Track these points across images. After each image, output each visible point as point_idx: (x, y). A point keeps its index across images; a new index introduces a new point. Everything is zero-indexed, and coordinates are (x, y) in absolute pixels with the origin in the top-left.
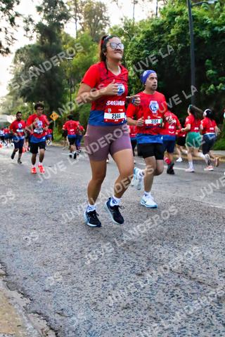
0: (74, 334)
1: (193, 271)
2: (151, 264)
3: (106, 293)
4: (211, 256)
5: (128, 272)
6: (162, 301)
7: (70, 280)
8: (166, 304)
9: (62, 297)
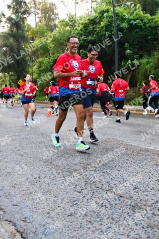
0: (34, 235)
2: (87, 185)
3: (57, 205)
4: (128, 178)
5: (72, 190)
6: (95, 209)
7: (31, 197)
8: (98, 212)
9: (25, 209)
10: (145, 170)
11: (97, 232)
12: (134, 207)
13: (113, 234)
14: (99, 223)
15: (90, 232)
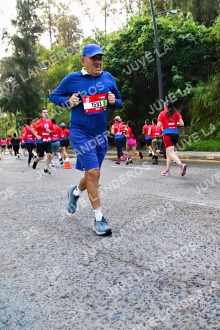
0: (3, 325)
1: (141, 259)
2: (100, 256)
3: (48, 283)
5: (76, 263)
6: (103, 288)
7: (13, 274)
8: (106, 291)
10: (188, 234)
11: (99, 320)
12: (162, 283)
13: (122, 323)
14: (106, 307)
15: (87, 321)
